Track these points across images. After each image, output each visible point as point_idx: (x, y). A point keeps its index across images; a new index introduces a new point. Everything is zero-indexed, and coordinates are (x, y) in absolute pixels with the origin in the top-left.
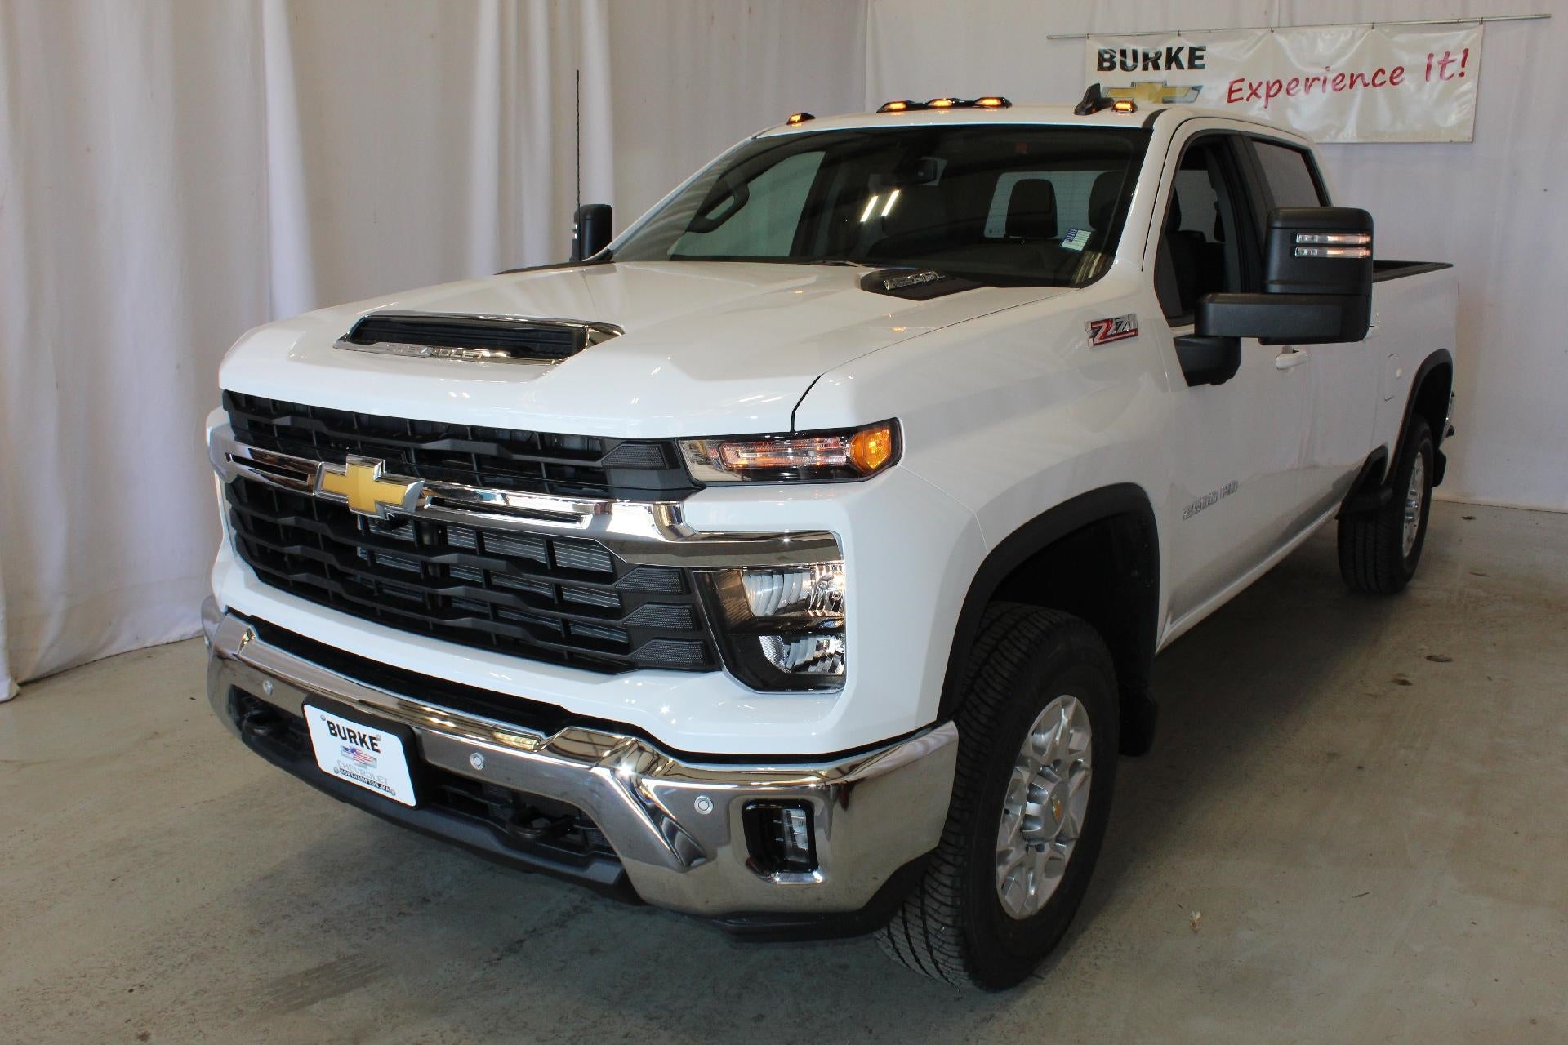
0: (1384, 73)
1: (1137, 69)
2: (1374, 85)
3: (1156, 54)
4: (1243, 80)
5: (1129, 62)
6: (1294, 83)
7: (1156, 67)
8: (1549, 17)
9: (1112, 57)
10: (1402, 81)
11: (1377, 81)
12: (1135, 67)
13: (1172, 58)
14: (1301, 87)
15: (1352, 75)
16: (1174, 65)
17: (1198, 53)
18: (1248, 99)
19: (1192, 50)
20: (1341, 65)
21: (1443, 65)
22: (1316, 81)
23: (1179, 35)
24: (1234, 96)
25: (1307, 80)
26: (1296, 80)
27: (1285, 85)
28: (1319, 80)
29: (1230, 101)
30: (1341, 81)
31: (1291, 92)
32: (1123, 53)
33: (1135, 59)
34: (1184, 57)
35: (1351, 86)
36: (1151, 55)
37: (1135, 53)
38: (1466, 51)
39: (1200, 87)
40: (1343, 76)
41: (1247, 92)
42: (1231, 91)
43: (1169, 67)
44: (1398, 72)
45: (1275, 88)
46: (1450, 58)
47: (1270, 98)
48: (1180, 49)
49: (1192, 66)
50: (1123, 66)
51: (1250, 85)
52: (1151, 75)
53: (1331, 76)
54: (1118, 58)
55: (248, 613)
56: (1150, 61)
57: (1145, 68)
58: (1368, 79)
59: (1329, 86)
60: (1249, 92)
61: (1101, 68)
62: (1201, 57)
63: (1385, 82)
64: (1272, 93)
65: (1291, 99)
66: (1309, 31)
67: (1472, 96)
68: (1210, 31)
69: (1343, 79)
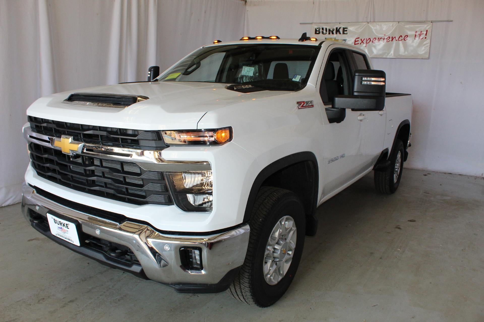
0: (402, 37)
1: (327, 34)
2: (399, 40)
3: (333, 30)
4: (359, 38)
5: (325, 32)
6: (375, 39)
7: (333, 33)
8: (452, 21)
9: (319, 30)
10: (407, 39)
11: (400, 39)
12: (326, 33)
13: (338, 31)
14: (377, 41)
15: (392, 37)
16: (338, 33)
17: (345, 29)
18: (360, 44)
19: (344, 28)
20: (389, 34)
21: (420, 35)
22: (381, 39)
23: (340, 24)
24: (356, 43)
25: (379, 38)
26: (375, 38)
27: (372, 40)
28: (382, 38)
29: (355, 44)
30: (389, 39)
31: (374, 42)
32: (323, 29)
33: (326, 31)
34: (341, 31)
35: (392, 40)
36: (331, 30)
37: (326, 29)
38: (427, 31)
39: (346, 40)
40: (389, 37)
41: (360, 42)
42: (355, 41)
43: (337, 34)
44: (406, 36)
45: (369, 40)
46: (422, 33)
47: (367, 44)
48: (340, 28)
49: (344, 33)
50: (323, 33)
51: (361, 40)
52: (331, 36)
53: (386, 37)
54: (321, 30)
55: (33, 185)
56: (331, 32)
57: (329, 34)
58: (397, 39)
59: (385, 40)
60: (361, 42)
61: (316, 33)
62: (346, 31)
63: (402, 40)
64: (368, 42)
65: (374, 44)
66: (380, 23)
67: (429, 45)
68: (349, 23)
69: (389, 38)
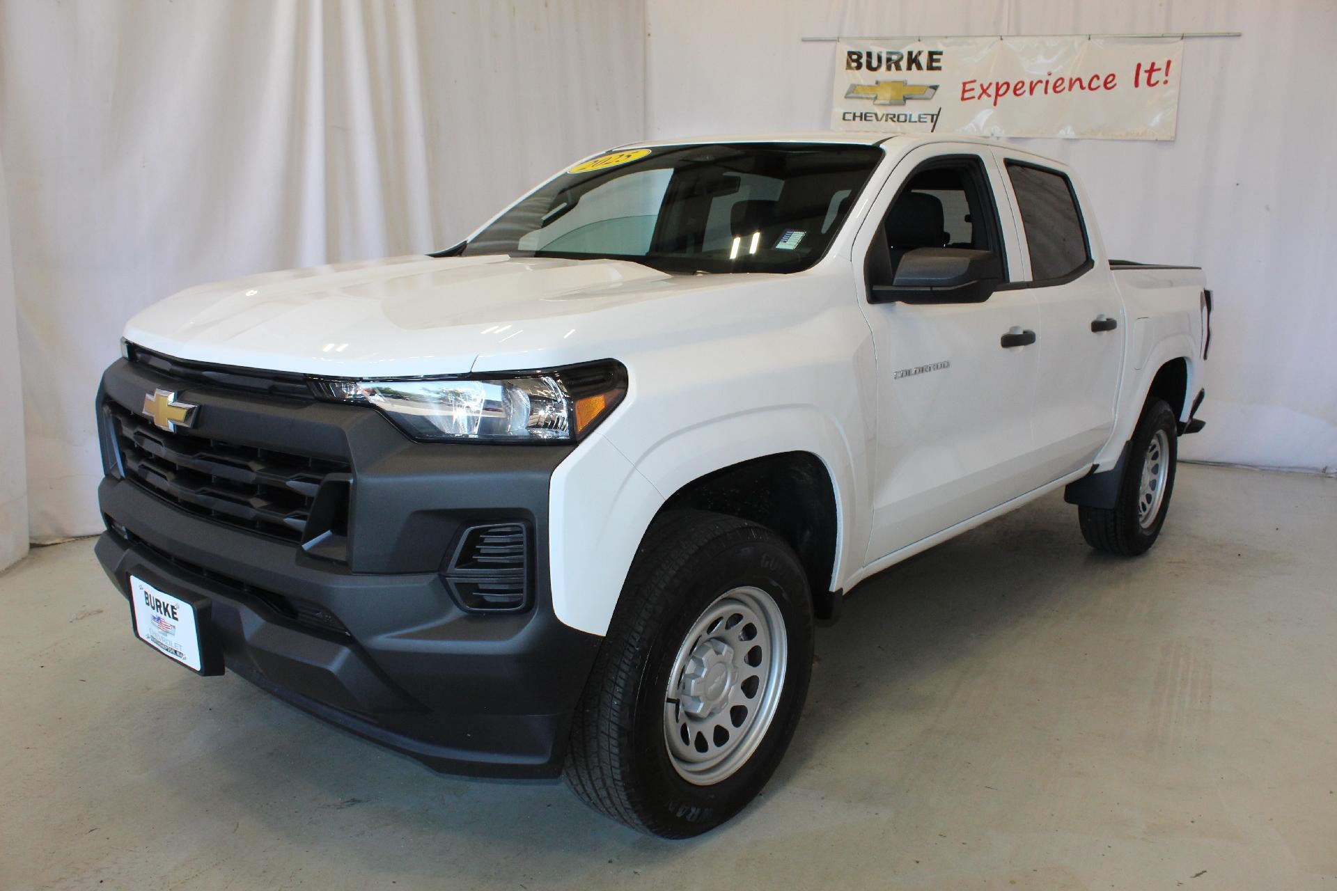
0: (1098, 79)
1: (881, 69)
2: (1090, 88)
3: (898, 57)
4: (974, 81)
5: (875, 63)
6: (1020, 85)
8: (1239, 36)
9: (860, 56)
10: (1115, 85)
11: (1093, 86)
13: (913, 61)
14: (1026, 89)
15: (1071, 80)
16: (914, 66)
17: (935, 57)
18: (979, 98)
19: (931, 54)
20: (1061, 70)
21: (1150, 73)
22: (1039, 84)
23: (919, 40)
24: (967, 95)
25: (1032, 82)
26: (1022, 82)
27: (1012, 86)
28: (1041, 83)
29: (963, 99)
30: (1060, 85)
31: (1018, 93)
32: (869, 55)
33: (880, 61)
34: (923, 60)
35: (1070, 89)
36: (894, 57)
37: (879, 55)
38: (1169, 63)
39: (938, 86)
40: (1062, 79)
41: (978, 91)
42: (964, 91)
43: (909, 68)
44: (1111, 78)
45: (1003, 89)
46: (1156, 68)
47: (998, 98)
48: (920, 53)
49: (930, 68)
51: (982, 86)
52: (894, 75)
53: (1052, 80)
54: (864, 60)
56: (893, 63)
57: (889, 68)
58: (1085, 83)
59: (1050, 88)
60: (981, 92)
61: (849, 67)
62: (938, 61)
63: (1099, 87)
65: (1017, 99)
66: (1035, 39)
67: (1174, 102)
68: (946, 37)
69: (1063, 82)
